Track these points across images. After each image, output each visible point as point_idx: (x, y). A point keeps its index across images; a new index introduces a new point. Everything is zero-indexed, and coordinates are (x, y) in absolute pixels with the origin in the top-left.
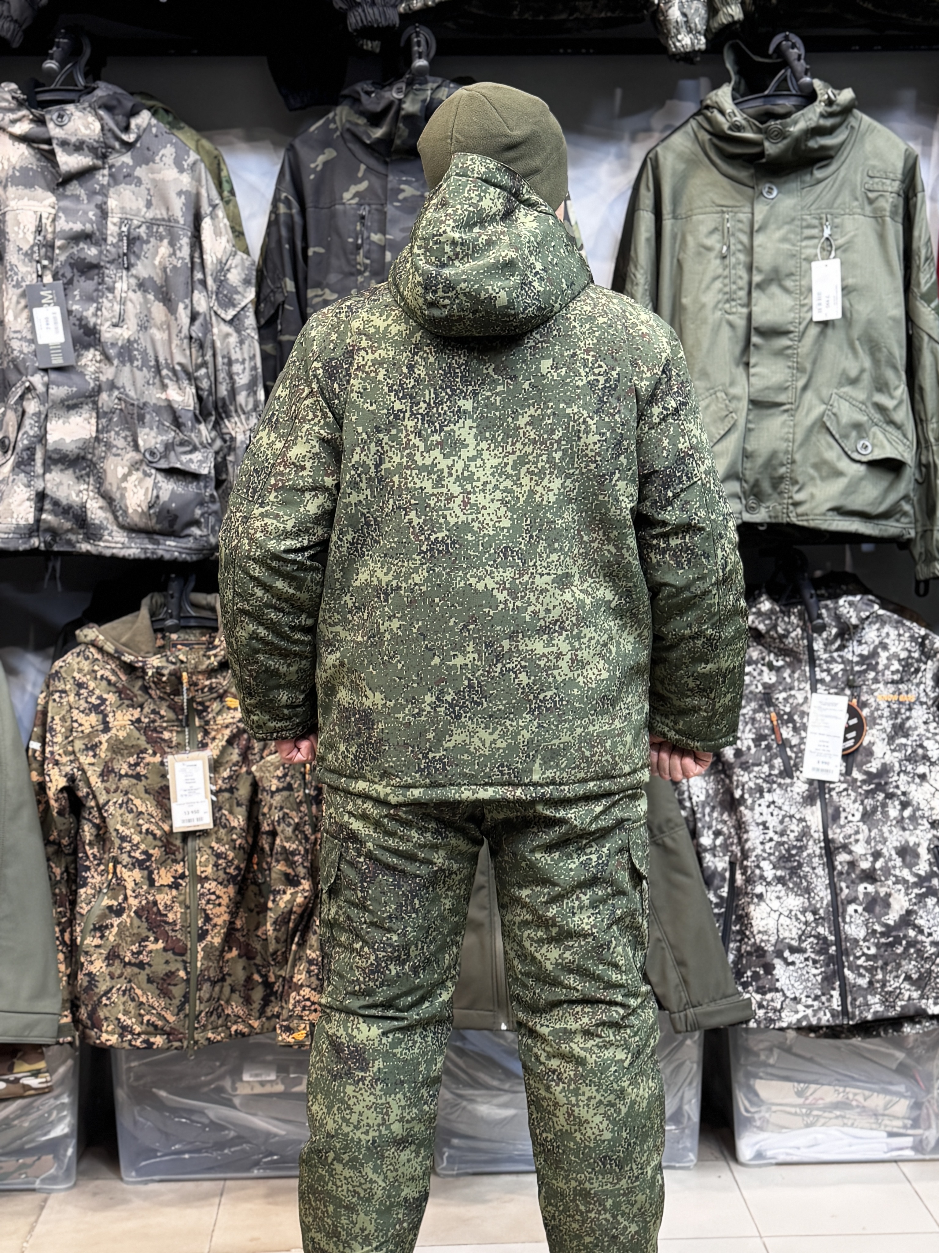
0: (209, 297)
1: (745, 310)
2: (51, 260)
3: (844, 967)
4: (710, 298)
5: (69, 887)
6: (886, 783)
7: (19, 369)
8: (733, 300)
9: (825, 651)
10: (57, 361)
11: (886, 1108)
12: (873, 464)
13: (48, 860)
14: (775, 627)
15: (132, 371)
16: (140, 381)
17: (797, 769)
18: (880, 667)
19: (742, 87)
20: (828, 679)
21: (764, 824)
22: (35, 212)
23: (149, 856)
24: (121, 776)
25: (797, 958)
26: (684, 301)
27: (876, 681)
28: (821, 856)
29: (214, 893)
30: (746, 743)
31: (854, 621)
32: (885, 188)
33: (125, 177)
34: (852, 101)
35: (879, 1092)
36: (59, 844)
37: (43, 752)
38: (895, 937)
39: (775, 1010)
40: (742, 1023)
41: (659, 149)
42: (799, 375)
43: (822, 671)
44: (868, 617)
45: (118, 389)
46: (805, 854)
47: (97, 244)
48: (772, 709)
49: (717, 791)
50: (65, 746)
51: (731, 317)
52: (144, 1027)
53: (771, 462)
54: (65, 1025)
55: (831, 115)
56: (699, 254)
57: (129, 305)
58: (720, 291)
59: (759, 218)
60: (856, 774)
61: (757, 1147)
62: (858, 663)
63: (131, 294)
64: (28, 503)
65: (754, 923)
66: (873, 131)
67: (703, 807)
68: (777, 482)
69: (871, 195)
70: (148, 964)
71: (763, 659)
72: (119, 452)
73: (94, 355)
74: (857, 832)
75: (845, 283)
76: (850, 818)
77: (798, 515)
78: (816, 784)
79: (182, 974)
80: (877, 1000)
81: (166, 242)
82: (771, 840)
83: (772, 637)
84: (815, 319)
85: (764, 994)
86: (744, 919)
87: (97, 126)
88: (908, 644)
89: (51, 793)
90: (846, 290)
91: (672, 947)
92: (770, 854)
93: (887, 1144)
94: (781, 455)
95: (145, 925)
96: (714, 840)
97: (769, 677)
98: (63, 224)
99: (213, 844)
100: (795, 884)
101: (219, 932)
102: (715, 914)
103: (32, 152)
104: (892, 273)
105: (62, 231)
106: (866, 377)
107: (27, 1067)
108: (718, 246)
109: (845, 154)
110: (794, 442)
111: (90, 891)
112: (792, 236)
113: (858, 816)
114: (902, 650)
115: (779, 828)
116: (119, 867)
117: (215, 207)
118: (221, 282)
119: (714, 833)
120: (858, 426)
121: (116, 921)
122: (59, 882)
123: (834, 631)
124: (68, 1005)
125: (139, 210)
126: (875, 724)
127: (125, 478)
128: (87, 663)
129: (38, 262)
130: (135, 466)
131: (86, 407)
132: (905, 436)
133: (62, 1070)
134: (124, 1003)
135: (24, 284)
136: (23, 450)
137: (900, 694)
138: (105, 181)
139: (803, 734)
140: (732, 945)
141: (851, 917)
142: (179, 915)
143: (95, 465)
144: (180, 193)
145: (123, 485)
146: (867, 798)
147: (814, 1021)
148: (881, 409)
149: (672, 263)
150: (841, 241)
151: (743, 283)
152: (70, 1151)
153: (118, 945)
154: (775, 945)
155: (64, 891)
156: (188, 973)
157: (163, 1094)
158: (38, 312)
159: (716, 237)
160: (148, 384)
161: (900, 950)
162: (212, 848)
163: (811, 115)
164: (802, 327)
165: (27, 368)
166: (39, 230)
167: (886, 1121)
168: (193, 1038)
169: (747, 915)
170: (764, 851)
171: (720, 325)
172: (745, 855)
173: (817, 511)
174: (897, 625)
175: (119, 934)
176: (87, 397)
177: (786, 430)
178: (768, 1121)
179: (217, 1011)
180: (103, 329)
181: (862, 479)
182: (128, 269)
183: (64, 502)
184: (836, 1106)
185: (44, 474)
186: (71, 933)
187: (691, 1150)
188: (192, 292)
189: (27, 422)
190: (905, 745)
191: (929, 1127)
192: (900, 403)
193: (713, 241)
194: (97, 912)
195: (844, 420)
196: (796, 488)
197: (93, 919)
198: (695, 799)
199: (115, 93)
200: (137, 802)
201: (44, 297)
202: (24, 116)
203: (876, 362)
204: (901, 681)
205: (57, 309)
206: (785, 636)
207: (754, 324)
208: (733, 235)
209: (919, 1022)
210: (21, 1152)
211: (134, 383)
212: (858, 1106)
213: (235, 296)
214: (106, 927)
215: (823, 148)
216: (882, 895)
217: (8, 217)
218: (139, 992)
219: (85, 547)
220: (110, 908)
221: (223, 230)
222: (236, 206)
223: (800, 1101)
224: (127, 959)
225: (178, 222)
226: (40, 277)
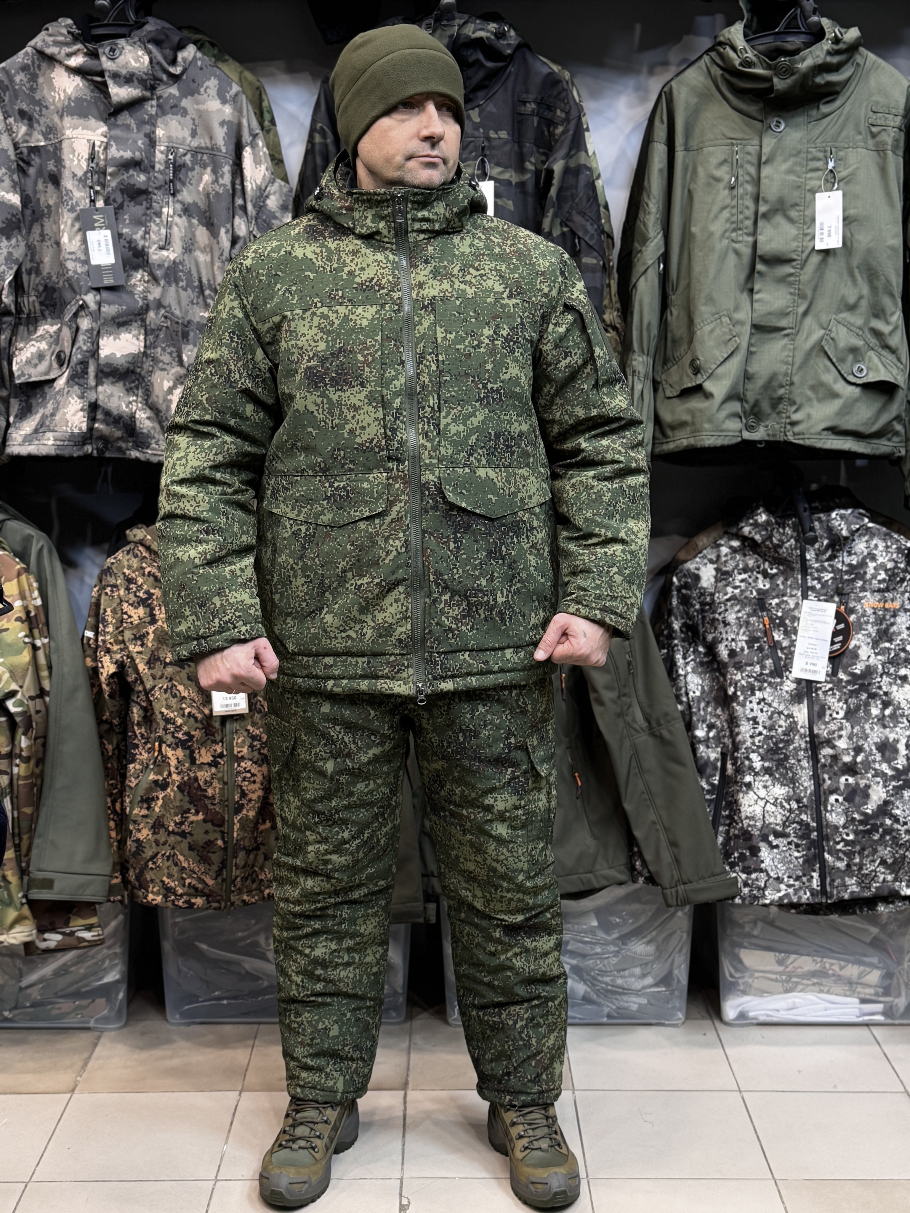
0: (249, 222)
1: (750, 239)
2: (103, 186)
3: (824, 851)
4: (717, 227)
5: (119, 761)
6: (869, 684)
7: (74, 288)
8: (740, 229)
9: (817, 560)
10: (108, 281)
11: (860, 977)
12: (868, 387)
13: (101, 737)
14: (770, 537)
15: (177, 291)
16: (185, 302)
17: (787, 670)
18: (868, 576)
19: (754, 25)
20: (818, 586)
21: (755, 720)
22: (89, 141)
23: (191, 737)
24: (166, 664)
25: (781, 842)
26: (694, 229)
27: (863, 589)
28: (806, 750)
29: (249, 771)
30: (740, 644)
31: (845, 533)
32: (888, 123)
33: (172, 107)
34: (858, 39)
35: (853, 963)
36: (111, 724)
37: (96, 640)
38: (872, 825)
39: (759, 888)
40: (728, 899)
41: (673, 83)
42: (800, 301)
43: (813, 579)
44: (858, 530)
45: (164, 307)
46: (791, 747)
47: (145, 171)
48: (765, 614)
49: (711, 688)
50: (115, 636)
51: (737, 246)
52: (186, 889)
53: (771, 383)
54: (115, 884)
55: (837, 52)
56: (709, 185)
57: (175, 229)
58: (728, 220)
59: (766, 150)
60: (842, 676)
61: (740, 1009)
62: (847, 572)
63: (177, 219)
64: (81, 414)
65: (742, 809)
66: (877, 68)
67: (699, 702)
68: (775, 403)
69: (874, 129)
70: (190, 833)
71: (759, 567)
72: (165, 366)
73: (143, 276)
74: (841, 729)
75: (847, 213)
76: (835, 715)
77: (794, 434)
78: (804, 684)
79: (220, 843)
80: (853, 882)
81: (209, 169)
82: (760, 734)
83: (767, 547)
84: (817, 248)
85: (749, 873)
86: (734, 806)
87: (146, 59)
88: (895, 556)
89: (103, 678)
90: (847, 220)
91: (665, 829)
92: (759, 747)
93: (860, 1009)
94: (781, 377)
95: (187, 799)
96: (708, 732)
97: (763, 584)
98: (114, 152)
99: (249, 727)
100: (781, 774)
101: (254, 807)
102: (707, 800)
103: (87, 84)
104: (892, 205)
105: (114, 159)
106: (864, 303)
107: (81, 922)
108: (726, 177)
109: (851, 90)
110: (793, 365)
111: (138, 767)
112: (798, 168)
113: (842, 714)
114: (889, 560)
115: (767, 724)
116: (164, 746)
117: (255, 136)
118: (260, 207)
119: (708, 726)
120: (854, 350)
121: (161, 795)
122: (111, 757)
123: (826, 542)
124: (118, 868)
125: (184, 139)
126: (861, 629)
127: (170, 391)
128: (136, 560)
129: (91, 187)
130: (179, 380)
131: (135, 324)
132: (899, 360)
133: (113, 924)
134: (168, 868)
135: (78, 208)
136: (76, 364)
137: (886, 601)
138: (153, 111)
139: (794, 637)
140: (721, 829)
141: (832, 806)
142: (217, 791)
143: (143, 378)
144: (222, 123)
145: (169, 397)
146: (851, 697)
147: (795, 899)
148: (877, 334)
149: (683, 192)
150: (843, 174)
151: (750, 213)
152: (121, 995)
153: (163, 816)
154: (761, 830)
155: (115, 765)
156: (225, 842)
157: (204, 947)
158: (92, 236)
159: (726, 168)
160: (192, 303)
161: (876, 837)
162: (248, 731)
163: (818, 53)
164: (804, 256)
165: (80, 288)
166: (92, 157)
167: (859, 989)
168: (230, 900)
169: (736, 802)
170: (753, 744)
171: (726, 253)
172: (736, 747)
173: (813, 431)
174: (885, 537)
175: (164, 806)
176: (136, 315)
177: (786, 353)
178: (751, 986)
179: (251, 876)
180: (151, 251)
181: (856, 400)
182: (174, 195)
183: (115, 412)
184: (813, 974)
185: (97, 386)
186: (122, 803)
187: (680, 1010)
188: (233, 217)
189: (81, 338)
190: (889, 649)
191: (899, 995)
192: (896, 328)
193: (722, 172)
194: (144, 785)
195: (842, 345)
196: (794, 408)
197: (141, 792)
198: (691, 694)
199: (163, 28)
200: (181, 688)
201: (97, 221)
202: (79, 50)
203: (874, 289)
204: (887, 590)
205: (108, 232)
206: (780, 546)
207: (759, 252)
208: (742, 166)
209: (893, 902)
210: (77, 995)
211: (179, 303)
212: (834, 975)
213: (273, 221)
214: (153, 799)
215: (829, 84)
216: (862, 786)
217: (65, 145)
218: (181, 858)
219: (134, 454)
220: (156, 782)
221: (263, 159)
222: (276, 135)
223: (781, 969)
224: (171, 829)
225: (220, 151)
226: (93, 201)
